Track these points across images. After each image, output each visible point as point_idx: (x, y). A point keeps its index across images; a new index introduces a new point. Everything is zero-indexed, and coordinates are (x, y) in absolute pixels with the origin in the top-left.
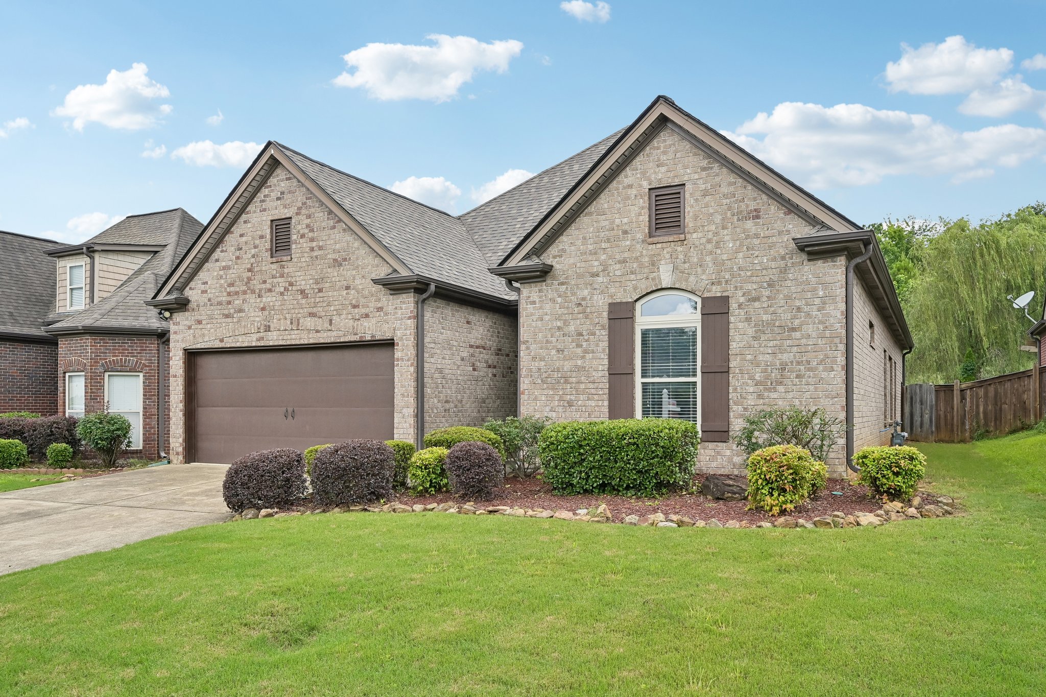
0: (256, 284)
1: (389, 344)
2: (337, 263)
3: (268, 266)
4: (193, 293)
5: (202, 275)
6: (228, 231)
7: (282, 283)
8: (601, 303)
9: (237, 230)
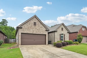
0: (32, 27)
1: (46, 35)
7: (35, 28)
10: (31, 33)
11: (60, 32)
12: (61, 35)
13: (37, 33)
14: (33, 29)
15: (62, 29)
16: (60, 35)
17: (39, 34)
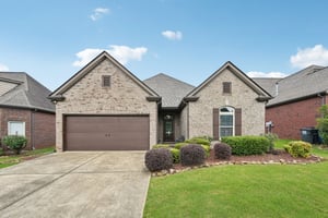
0: (96, 94)
1: (148, 116)
2: (129, 91)
3: (101, 90)
4: (67, 95)
5: (71, 90)
6: (84, 77)
7: (107, 96)
8: (211, 108)
9: (88, 77)
10: (95, 113)
11: (212, 99)
12: (221, 113)
13: (113, 113)
14: (101, 100)
15: (227, 88)
16: (216, 111)
17: (120, 113)
